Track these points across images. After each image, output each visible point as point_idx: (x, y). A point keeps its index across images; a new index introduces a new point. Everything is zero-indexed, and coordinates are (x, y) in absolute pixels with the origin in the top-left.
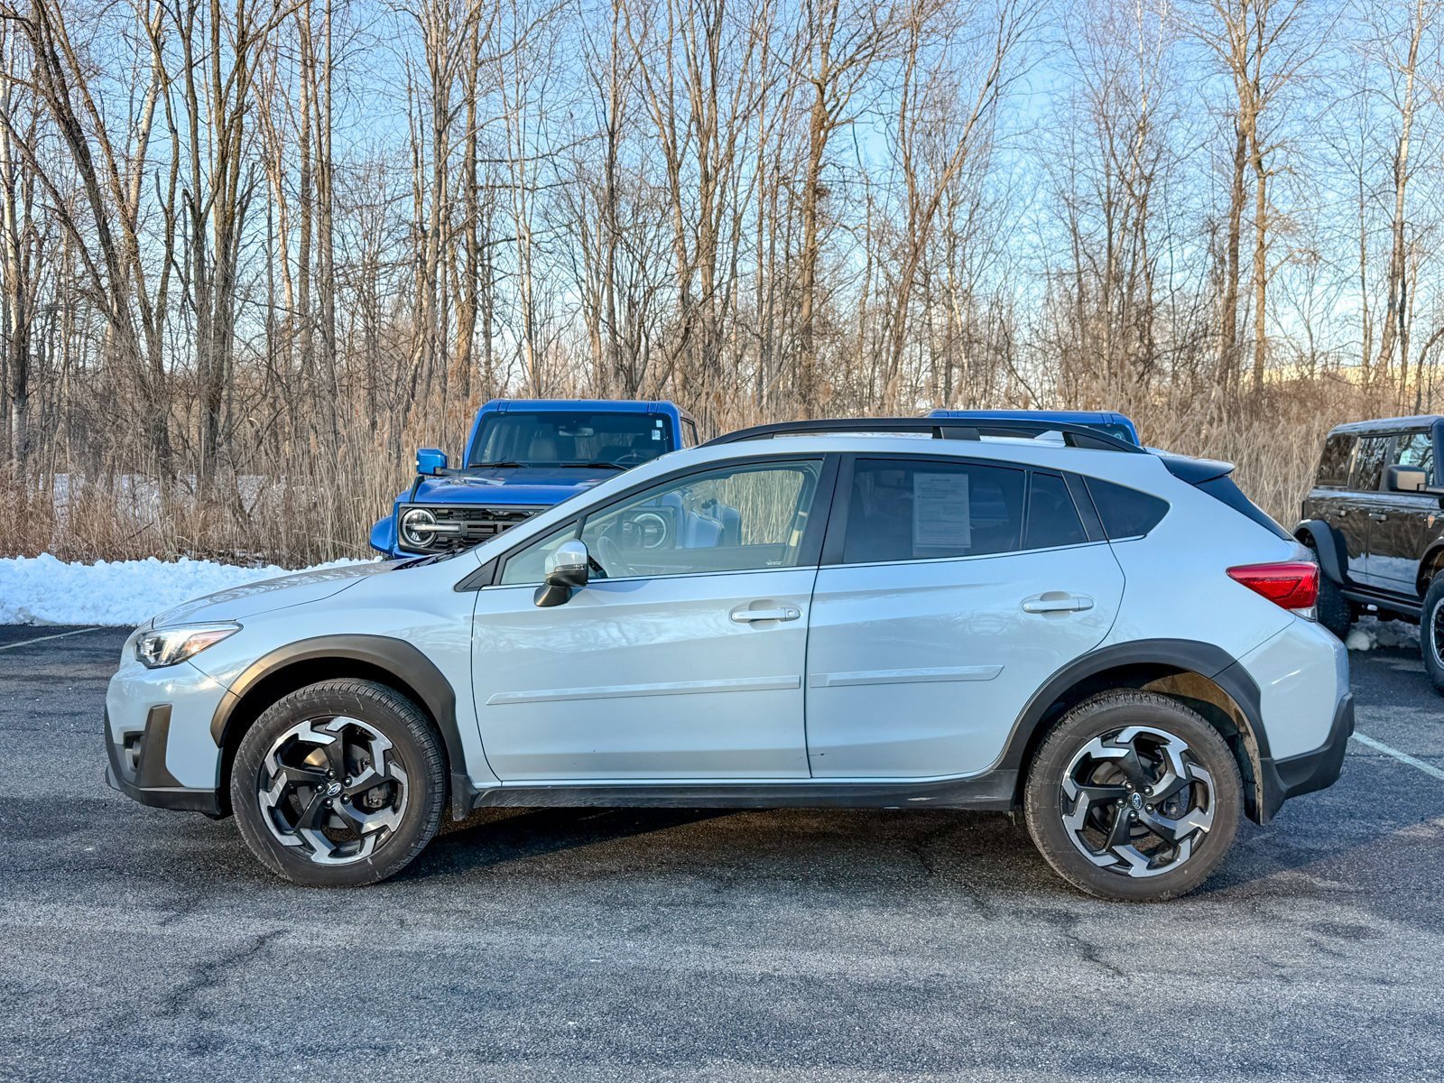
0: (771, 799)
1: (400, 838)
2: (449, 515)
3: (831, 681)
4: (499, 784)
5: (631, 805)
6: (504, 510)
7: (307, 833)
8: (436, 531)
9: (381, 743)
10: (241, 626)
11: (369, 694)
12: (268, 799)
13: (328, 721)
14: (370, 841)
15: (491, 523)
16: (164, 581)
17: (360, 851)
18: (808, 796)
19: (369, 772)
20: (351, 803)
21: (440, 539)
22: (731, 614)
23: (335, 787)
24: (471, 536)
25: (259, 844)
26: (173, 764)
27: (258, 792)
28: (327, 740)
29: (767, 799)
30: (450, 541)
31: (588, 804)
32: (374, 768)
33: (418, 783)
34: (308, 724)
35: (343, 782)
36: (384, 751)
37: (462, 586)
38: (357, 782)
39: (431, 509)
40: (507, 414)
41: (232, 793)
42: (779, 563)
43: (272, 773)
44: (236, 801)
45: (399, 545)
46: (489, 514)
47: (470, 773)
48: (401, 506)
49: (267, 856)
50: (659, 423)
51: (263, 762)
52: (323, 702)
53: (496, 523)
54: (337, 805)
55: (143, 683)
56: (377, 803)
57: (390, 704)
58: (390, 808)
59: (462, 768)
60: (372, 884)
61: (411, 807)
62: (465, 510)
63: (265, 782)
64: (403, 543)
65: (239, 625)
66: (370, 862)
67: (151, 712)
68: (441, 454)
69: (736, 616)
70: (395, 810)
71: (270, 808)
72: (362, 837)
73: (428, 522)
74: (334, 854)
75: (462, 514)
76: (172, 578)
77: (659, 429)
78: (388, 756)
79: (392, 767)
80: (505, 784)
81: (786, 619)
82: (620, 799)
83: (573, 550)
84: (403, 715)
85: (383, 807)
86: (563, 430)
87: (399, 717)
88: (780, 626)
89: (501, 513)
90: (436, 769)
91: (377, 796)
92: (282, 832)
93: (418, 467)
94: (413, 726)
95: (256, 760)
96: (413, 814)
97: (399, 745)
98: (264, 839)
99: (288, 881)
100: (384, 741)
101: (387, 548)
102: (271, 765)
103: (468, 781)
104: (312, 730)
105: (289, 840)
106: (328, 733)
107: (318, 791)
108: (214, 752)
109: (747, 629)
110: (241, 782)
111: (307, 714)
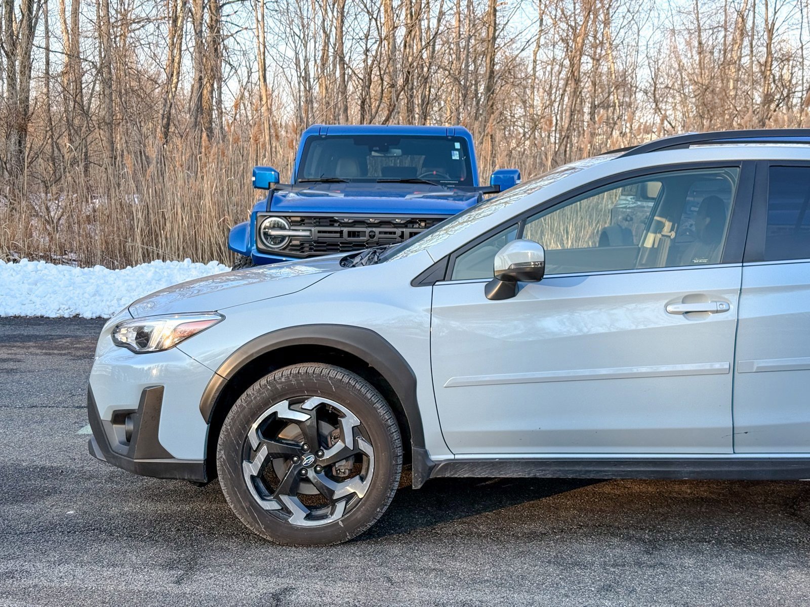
0: (697, 472)
1: (368, 503)
2: (302, 222)
3: (758, 368)
4: (452, 457)
5: (570, 476)
6: (349, 218)
7: (285, 499)
8: (289, 236)
9: (350, 421)
10: (223, 317)
11: (339, 377)
12: (251, 469)
13: (302, 401)
14: (340, 507)
15: (338, 229)
16: (12, 278)
17: (332, 514)
18: (731, 469)
19: (338, 446)
20: (323, 473)
21: (294, 242)
22: (666, 306)
23: (308, 459)
24: (321, 240)
25: (243, 507)
26: (165, 438)
27: (242, 462)
28: (303, 417)
29: (694, 472)
30: (302, 244)
31: (531, 475)
32: (344, 442)
33: (383, 456)
34: (286, 403)
35: (316, 454)
36: (353, 428)
37: (420, 281)
38: (328, 454)
39: (285, 217)
40: (327, 137)
41: (218, 464)
42: (705, 261)
43: (255, 446)
44: (223, 471)
45: (257, 248)
46: (336, 221)
47: (427, 447)
48: (259, 214)
49: (250, 519)
50: (457, 145)
51: (247, 436)
52: (299, 383)
53: (342, 229)
54: (311, 474)
55: (132, 367)
56: (344, 473)
57: (358, 386)
58: (358, 477)
59: (421, 443)
60: (343, 543)
61: (377, 477)
62: (315, 218)
63: (248, 454)
64: (261, 246)
65: (222, 316)
66: (341, 523)
67: (144, 393)
68: (275, 171)
69: (670, 308)
70: (362, 479)
71: (252, 477)
72: (333, 503)
73: (282, 228)
74: (309, 517)
75: (313, 221)
76: (19, 276)
77: (457, 150)
78: (356, 431)
79: (360, 441)
80: (457, 457)
81: (717, 312)
82: (560, 471)
83: (530, 249)
84: (369, 395)
85: (351, 476)
86: (376, 151)
87: (366, 397)
88: (712, 317)
89: (346, 220)
90: (398, 443)
91: (344, 466)
92: (262, 498)
93: (254, 182)
94: (378, 405)
95: (240, 435)
96: (379, 483)
97: (367, 423)
98: (248, 504)
99: (269, 541)
100: (353, 418)
101: (245, 250)
102: (254, 439)
103: (426, 454)
104: (289, 408)
105: (270, 505)
106: (304, 411)
107: (294, 462)
108: (202, 428)
109: (681, 320)
110: (228, 455)
111: (285, 395)
